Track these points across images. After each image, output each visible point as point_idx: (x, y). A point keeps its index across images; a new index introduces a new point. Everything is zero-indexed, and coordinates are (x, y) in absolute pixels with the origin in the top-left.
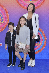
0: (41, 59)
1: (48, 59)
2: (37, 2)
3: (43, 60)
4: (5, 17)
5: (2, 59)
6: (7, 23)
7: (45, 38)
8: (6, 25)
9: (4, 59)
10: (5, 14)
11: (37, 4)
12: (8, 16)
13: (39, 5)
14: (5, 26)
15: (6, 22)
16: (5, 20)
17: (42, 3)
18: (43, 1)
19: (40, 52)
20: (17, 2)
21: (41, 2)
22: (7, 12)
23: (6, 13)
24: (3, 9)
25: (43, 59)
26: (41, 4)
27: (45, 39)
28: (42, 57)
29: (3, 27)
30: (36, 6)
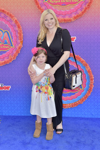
0: (83, 116)
1: (96, 117)
2: (77, 7)
3: (87, 119)
4: (16, 36)
5: (10, 115)
6: (19, 48)
7: (92, 77)
8: (17, 52)
9: (13, 115)
10: (15, 31)
11: (77, 10)
12: (20, 35)
13: (80, 12)
14: (15, 52)
15: (18, 45)
16: (16, 42)
17: (86, 9)
18: (88, 5)
19: (81, 104)
20: (38, 7)
21: (84, 7)
22: (19, 27)
23: (17, 29)
24: (11, 21)
25: (86, 117)
26: (83, 10)
27: (92, 79)
28: (86, 113)
29: (12, 55)
30: (73, 15)
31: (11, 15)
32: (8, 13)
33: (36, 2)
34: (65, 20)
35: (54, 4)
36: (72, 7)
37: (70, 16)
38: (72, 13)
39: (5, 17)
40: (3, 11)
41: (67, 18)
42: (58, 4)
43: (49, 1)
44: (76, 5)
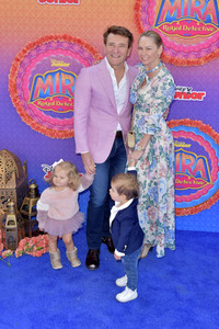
0: (208, 230)
3: (216, 235)
25: (214, 231)
28: (214, 225)
30: (203, 54)
31: (92, 49)
32: (86, 46)
33: (140, 28)
34: (189, 62)
35: (171, 32)
36: (202, 40)
37: (198, 56)
38: (200, 50)
39: (82, 51)
40: (79, 41)
41: (192, 58)
42: (176, 32)
43: (161, 28)
44: (210, 37)
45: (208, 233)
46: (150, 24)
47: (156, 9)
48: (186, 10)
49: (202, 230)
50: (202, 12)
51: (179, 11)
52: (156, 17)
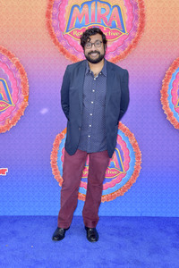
45: (123, 218)
46: (62, 30)
47: (66, 16)
48: (93, 16)
49: (118, 215)
50: (108, 19)
51: (87, 18)
52: (66, 24)
